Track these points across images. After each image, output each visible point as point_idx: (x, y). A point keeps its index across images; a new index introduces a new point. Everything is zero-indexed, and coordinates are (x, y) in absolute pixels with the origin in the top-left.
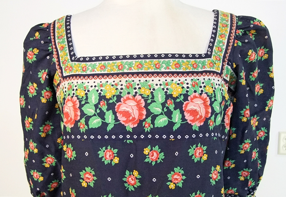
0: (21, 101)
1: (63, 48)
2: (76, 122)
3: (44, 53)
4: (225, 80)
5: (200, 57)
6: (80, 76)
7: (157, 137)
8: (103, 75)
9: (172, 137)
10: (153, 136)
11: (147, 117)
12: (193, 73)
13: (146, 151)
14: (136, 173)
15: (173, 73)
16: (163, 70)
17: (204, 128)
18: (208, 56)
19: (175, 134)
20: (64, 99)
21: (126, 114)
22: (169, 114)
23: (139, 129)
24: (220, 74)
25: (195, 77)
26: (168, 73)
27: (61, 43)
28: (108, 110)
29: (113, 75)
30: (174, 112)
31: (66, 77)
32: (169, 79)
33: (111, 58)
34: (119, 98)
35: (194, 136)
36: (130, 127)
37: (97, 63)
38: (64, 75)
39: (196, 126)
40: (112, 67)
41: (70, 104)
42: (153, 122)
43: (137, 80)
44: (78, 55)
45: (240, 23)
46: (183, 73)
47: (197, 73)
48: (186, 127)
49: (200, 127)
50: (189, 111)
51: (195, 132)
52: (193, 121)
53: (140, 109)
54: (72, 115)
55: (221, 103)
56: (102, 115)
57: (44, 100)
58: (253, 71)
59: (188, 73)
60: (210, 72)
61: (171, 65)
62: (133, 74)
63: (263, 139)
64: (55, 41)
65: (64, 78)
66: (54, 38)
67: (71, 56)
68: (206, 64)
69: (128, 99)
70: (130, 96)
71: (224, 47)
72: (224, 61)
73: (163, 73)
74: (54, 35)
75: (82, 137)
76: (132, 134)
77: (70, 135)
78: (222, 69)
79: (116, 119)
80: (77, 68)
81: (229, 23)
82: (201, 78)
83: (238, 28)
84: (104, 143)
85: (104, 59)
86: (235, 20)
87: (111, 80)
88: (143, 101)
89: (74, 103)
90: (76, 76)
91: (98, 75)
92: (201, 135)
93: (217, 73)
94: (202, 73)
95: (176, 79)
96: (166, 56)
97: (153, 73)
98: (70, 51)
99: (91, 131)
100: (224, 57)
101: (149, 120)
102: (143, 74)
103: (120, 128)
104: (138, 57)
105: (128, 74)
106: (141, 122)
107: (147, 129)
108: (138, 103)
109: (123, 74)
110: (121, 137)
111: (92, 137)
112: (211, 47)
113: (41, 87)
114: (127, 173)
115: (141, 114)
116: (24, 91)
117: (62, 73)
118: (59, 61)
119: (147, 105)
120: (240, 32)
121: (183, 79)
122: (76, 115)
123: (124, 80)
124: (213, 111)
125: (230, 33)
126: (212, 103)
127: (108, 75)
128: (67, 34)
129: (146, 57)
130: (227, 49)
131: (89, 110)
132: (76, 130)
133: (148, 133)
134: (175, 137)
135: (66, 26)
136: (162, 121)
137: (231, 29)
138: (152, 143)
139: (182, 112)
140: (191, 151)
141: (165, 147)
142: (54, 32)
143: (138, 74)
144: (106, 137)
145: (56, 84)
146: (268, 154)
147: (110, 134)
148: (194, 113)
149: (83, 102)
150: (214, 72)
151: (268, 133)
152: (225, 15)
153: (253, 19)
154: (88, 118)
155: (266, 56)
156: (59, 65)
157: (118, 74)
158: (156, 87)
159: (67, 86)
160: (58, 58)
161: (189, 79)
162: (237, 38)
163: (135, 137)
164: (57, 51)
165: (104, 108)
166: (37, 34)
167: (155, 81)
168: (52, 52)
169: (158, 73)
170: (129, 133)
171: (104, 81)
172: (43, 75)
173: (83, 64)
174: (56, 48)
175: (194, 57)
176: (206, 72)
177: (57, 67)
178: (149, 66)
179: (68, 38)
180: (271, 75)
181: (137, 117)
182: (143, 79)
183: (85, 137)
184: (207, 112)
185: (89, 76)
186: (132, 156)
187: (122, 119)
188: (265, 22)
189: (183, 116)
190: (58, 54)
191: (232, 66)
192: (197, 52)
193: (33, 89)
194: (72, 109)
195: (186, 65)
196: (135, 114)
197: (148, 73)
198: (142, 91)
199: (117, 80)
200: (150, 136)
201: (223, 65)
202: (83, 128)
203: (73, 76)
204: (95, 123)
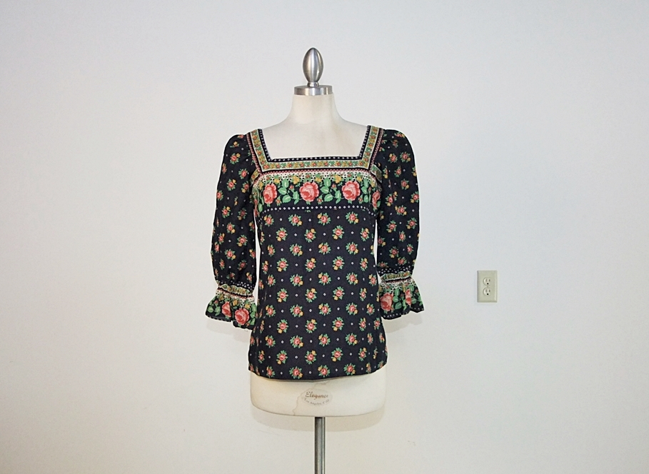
0: (217, 195)
1: (260, 154)
2: (275, 199)
3: (244, 158)
4: (372, 175)
5: (354, 158)
6: (275, 171)
7: (326, 207)
8: (291, 170)
9: (335, 207)
10: (324, 207)
11: (320, 195)
12: (349, 169)
13: (319, 216)
14: (313, 231)
15: (336, 169)
16: (329, 167)
17: (356, 202)
18: (359, 158)
19: (338, 205)
20: (264, 187)
21: (306, 193)
22: (333, 193)
23: (315, 203)
24: (368, 170)
25: (350, 171)
26: (333, 169)
27: (258, 150)
28: (295, 191)
29: (297, 170)
30: (337, 192)
31: (265, 172)
32: (333, 172)
33: (295, 160)
34: (302, 184)
35: (349, 207)
36: (309, 201)
37: (287, 163)
38: (263, 171)
39: (350, 200)
40: (296, 165)
41: (269, 189)
42: (323, 199)
43: (313, 173)
44: (272, 158)
45: (385, 135)
46: (342, 169)
47: (352, 169)
48: (344, 201)
49: (353, 202)
50: (345, 192)
51: (350, 204)
52: (348, 197)
53: (315, 190)
54: (271, 195)
55: (368, 189)
56: (291, 194)
57: (244, 191)
58: (396, 169)
59: (345, 169)
60: (360, 169)
61: (335, 164)
62: (310, 169)
63: (414, 228)
64: (253, 148)
65: (263, 173)
66: (252, 146)
67: (267, 159)
68: (358, 164)
69: (308, 184)
70: (309, 183)
71: (372, 152)
72: (371, 162)
73: (329, 169)
74: (252, 144)
75: (278, 209)
76: (310, 206)
77: (270, 208)
78: (370, 167)
79: (300, 197)
80: (273, 166)
81: (377, 136)
82: (354, 172)
83: (383, 138)
84: (293, 213)
85: (291, 160)
86: (382, 132)
87: (296, 173)
88: (317, 185)
89: (273, 188)
90: (272, 171)
91: (288, 170)
92: (354, 207)
93: (366, 170)
94: (355, 169)
95: (338, 172)
96: (332, 158)
97: (323, 169)
98: (266, 155)
99: (283, 205)
100: (371, 159)
101: (321, 197)
102: (317, 169)
103: (302, 202)
104: (314, 159)
105: (307, 169)
106: (316, 198)
107: (320, 203)
108: (314, 187)
109: (304, 169)
110: (303, 208)
111: (285, 208)
112: (362, 152)
113: (240, 182)
114: (307, 231)
115: (316, 194)
116: (222, 186)
117: (261, 170)
118: (258, 162)
119: (319, 188)
120: (384, 141)
121: (342, 172)
122: (274, 195)
123: (304, 173)
124: (362, 192)
125: (377, 142)
126: (360, 187)
127: (294, 170)
128: (262, 144)
129: (318, 159)
130: (373, 153)
131: (283, 191)
132: (274, 204)
133: (320, 205)
134: (337, 208)
135: (260, 138)
136: (329, 198)
137: (378, 140)
138: (323, 211)
139: (341, 192)
140: (347, 217)
141: (331, 213)
142: (251, 142)
143: (313, 169)
144: (294, 208)
145: (253, 179)
146: (419, 241)
147: (296, 206)
148: (349, 192)
149: (279, 186)
150: (363, 169)
151: (418, 222)
152: (375, 129)
153: (396, 132)
154: (282, 196)
155: (409, 159)
156: (258, 164)
157: (300, 170)
158: (325, 178)
159: (265, 178)
160: (257, 159)
161: (346, 172)
162: (382, 145)
163: (312, 208)
164: (255, 155)
165: (293, 190)
166: (235, 143)
167: (325, 173)
168: (251, 156)
169: (326, 169)
170: (308, 205)
171: (291, 174)
172: (243, 173)
173: (277, 163)
174: (255, 153)
175: (350, 158)
176: (358, 168)
177: (257, 166)
178: (320, 164)
179: (263, 146)
180: (414, 175)
181: (313, 195)
182: (317, 173)
183: (280, 209)
184: (357, 193)
185: (281, 171)
186: (310, 220)
187: (304, 197)
188: (406, 134)
189: (342, 195)
190: (256, 157)
191: (377, 165)
192: (352, 156)
193: (231, 184)
194: (271, 191)
195: (344, 164)
196: (312, 193)
197: (320, 169)
198: (316, 180)
199: (300, 173)
200: (321, 207)
201: (370, 164)
202: (279, 203)
203: (270, 171)
204: (287, 199)
